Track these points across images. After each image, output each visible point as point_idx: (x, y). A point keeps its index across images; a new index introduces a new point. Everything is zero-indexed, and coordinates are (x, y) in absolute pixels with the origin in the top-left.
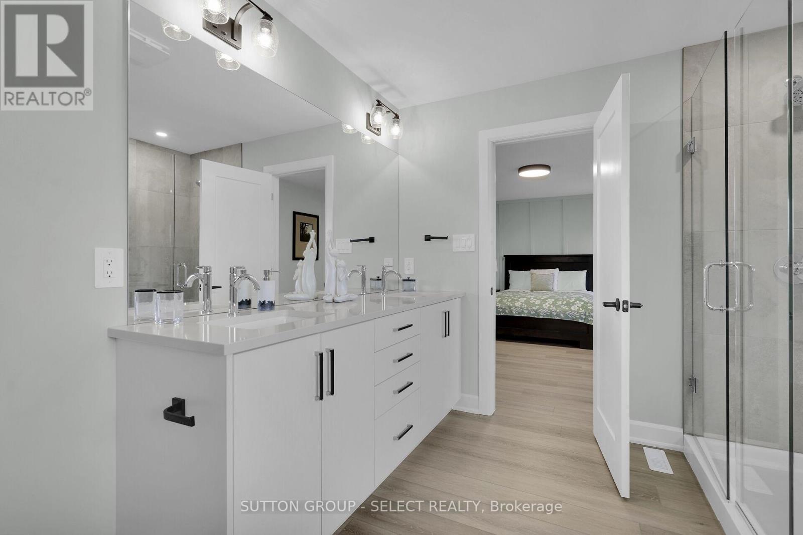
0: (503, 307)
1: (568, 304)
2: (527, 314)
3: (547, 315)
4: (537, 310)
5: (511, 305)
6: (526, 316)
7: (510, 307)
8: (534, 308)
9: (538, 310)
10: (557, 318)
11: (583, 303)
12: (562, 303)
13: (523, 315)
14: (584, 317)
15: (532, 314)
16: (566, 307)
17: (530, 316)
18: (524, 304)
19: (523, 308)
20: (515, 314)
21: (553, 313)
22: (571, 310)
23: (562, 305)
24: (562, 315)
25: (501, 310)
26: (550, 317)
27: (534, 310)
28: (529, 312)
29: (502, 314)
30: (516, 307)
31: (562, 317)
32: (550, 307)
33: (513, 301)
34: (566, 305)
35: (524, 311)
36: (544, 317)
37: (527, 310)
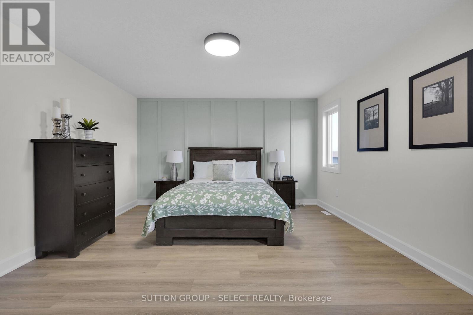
0: (187, 206)
1: (256, 199)
2: (213, 212)
3: (235, 212)
4: (223, 207)
5: (196, 203)
6: (212, 214)
7: (194, 206)
8: (221, 205)
9: (225, 207)
10: (246, 215)
11: (269, 196)
12: (250, 197)
13: (209, 214)
14: (272, 212)
15: (219, 212)
16: (254, 201)
17: (217, 214)
18: (210, 201)
19: (209, 206)
20: (200, 213)
21: (241, 209)
22: (259, 205)
23: (250, 199)
24: (250, 211)
25: (184, 210)
26: (238, 215)
27: (221, 208)
28: (216, 211)
29: (185, 214)
30: (201, 205)
31: (251, 213)
32: (237, 203)
33: (198, 198)
34: (253, 199)
35: (211, 209)
36: (231, 215)
37: (213, 207)
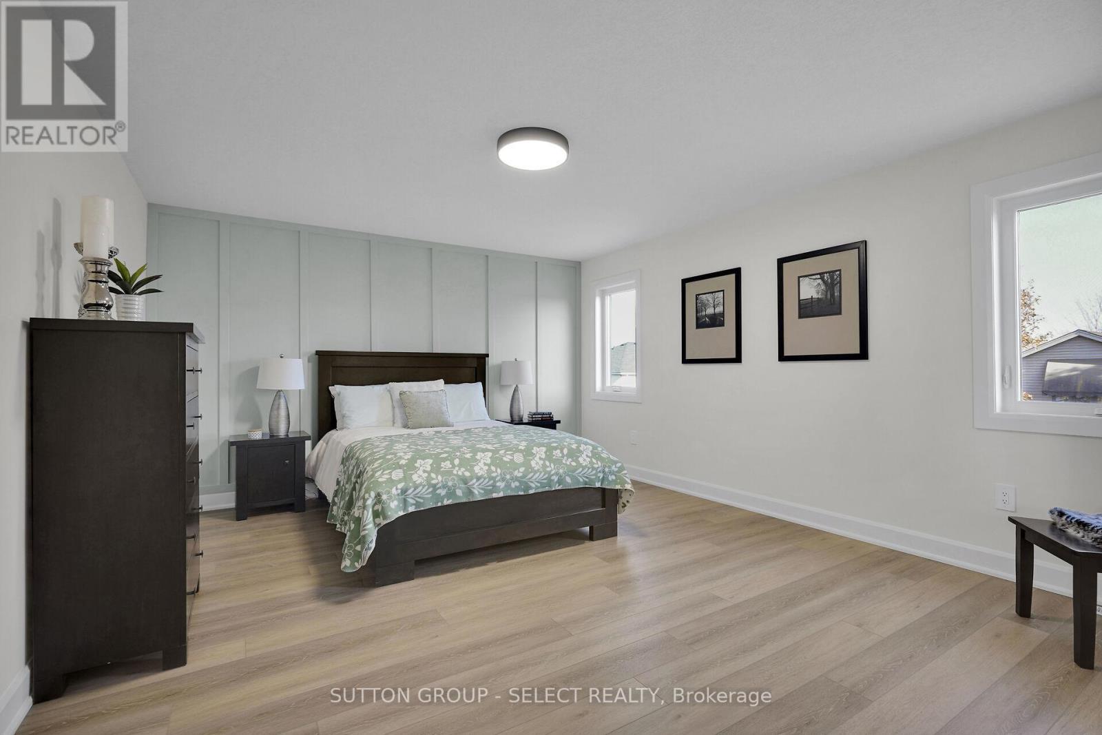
0: (450, 484)
2: (503, 489)
3: (543, 485)
4: (521, 477)
5: (467, 474)
6: (501, 495)
7: (465, 481)
8: (516, 473)
9: (524, 476)
10: (560, 488)
13: (495, 495)
14: (601, 475)
15: (515, 489)
16: (570, 460)
17: (509, 493)
19: (494, 478)
20: (478, 495)
21: (552, 478)
22: (579, 465)
23: (563, 457)
24: (568, 480)
25: (443, 492)
26: (547, 489)
27: (517, 479)
28: (508, 486)
29: (446, 502)
30: (478, 479)
31: (569, 483)
32: (544, 466)
33: (468, 464)
34: (569, 456)
35: (498, 484)
36: (537, 491)
37: (503, 479)
